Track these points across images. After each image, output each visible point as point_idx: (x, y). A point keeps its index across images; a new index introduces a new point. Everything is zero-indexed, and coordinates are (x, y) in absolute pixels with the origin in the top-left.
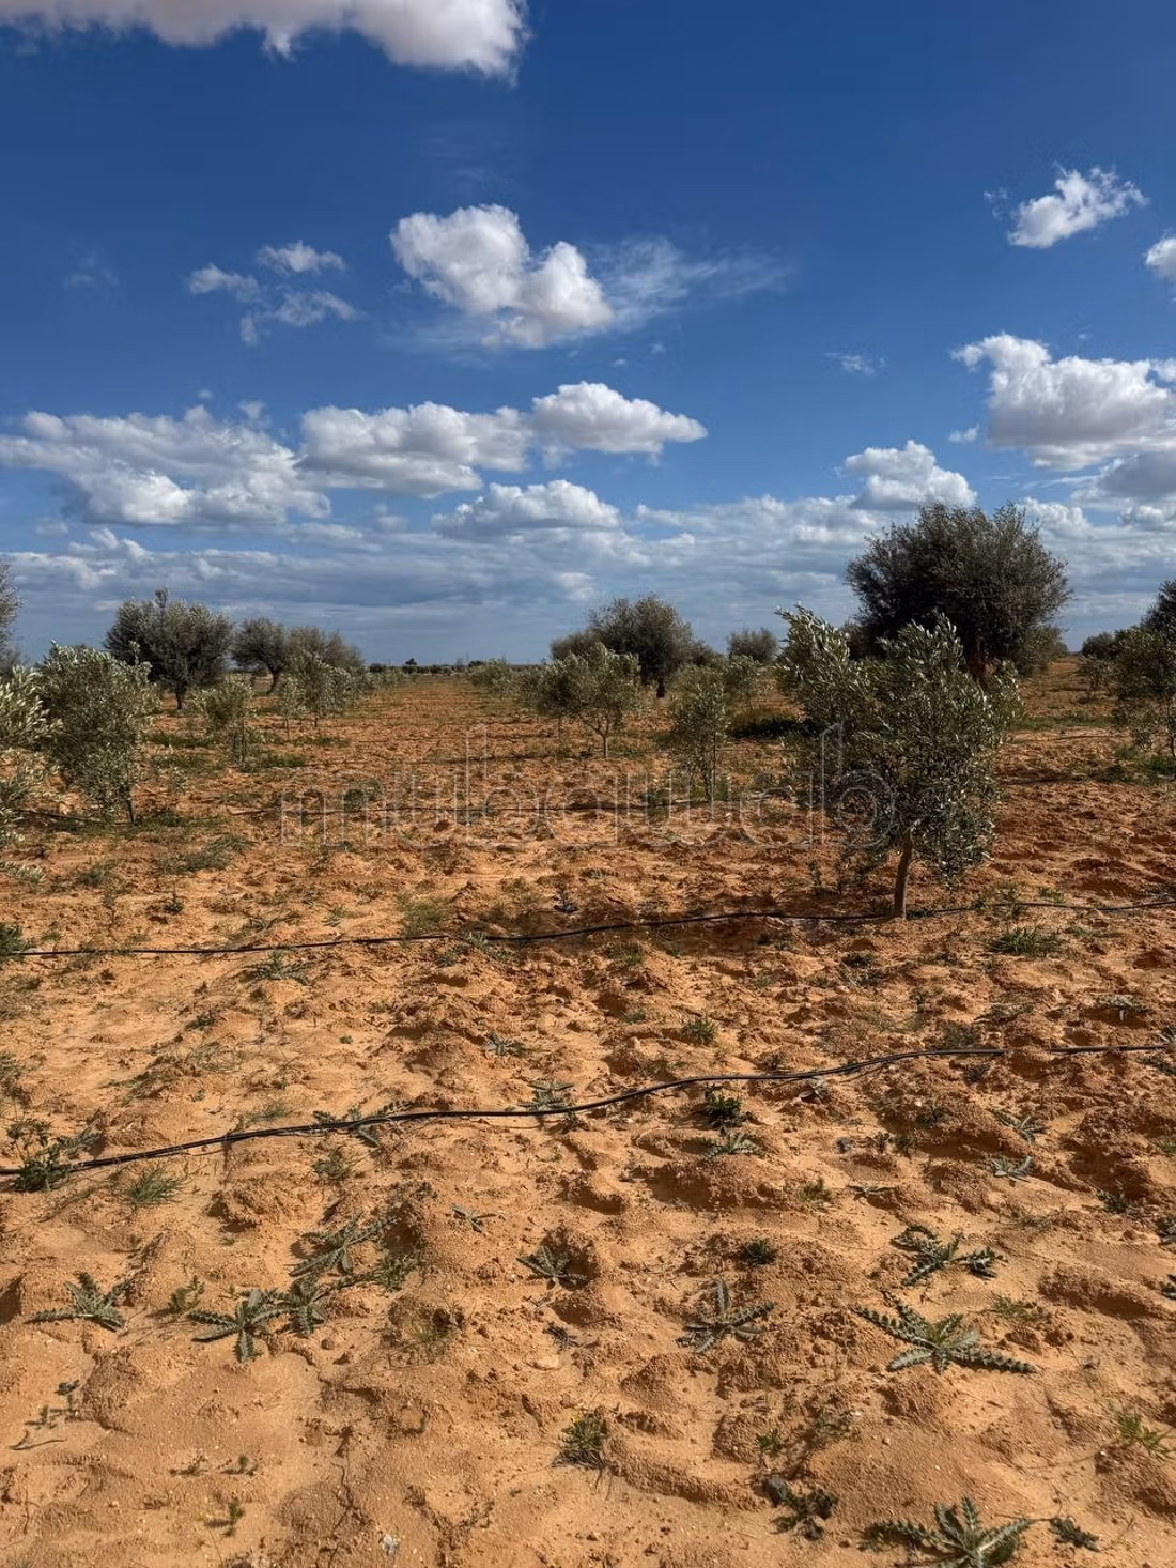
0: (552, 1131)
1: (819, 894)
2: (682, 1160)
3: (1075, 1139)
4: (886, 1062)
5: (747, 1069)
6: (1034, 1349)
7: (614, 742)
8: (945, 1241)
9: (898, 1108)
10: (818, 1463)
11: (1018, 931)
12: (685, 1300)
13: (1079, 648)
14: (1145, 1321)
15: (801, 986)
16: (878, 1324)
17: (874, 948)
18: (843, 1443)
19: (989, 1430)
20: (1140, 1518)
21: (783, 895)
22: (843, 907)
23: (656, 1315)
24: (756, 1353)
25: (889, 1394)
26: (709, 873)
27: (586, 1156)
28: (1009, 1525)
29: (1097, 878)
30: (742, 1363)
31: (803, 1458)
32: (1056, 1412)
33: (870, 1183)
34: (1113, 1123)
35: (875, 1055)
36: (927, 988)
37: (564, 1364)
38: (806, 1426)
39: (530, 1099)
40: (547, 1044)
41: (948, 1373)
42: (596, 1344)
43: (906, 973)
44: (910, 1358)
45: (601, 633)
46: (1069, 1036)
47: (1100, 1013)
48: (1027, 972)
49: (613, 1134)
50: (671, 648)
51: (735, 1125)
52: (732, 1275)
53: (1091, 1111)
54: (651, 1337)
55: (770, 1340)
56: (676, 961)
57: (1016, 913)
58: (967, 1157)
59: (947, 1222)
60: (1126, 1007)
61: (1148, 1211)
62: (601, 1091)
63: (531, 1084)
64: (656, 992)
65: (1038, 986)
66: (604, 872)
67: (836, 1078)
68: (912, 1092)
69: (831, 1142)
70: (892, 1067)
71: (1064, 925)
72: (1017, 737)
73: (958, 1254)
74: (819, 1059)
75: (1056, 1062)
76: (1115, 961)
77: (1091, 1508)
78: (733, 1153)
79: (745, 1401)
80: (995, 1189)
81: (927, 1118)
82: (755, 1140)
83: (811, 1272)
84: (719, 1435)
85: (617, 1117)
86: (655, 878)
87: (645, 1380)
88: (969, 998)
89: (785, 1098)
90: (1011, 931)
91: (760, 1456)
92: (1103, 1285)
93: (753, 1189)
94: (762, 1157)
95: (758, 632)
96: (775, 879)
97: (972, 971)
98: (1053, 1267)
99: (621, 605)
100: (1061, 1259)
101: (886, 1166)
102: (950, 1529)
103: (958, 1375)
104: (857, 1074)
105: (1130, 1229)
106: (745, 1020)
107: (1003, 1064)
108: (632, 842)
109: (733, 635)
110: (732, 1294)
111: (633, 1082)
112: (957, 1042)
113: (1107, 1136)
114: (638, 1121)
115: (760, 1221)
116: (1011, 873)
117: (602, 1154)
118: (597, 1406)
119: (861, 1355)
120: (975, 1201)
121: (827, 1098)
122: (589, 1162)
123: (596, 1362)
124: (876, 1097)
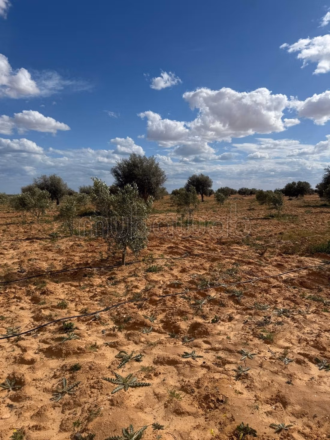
0: (12, 342)
1: (102, 260)
2: (54, 344)
3: (164, 320)
4: (116, 306)
5: (77, 314)
6: (151, 379)
7: (42, 218)
8: (129, 353)
9: (119, 318)
10: (90, 426)
11: (153, 266)
12: (53, 386)
13: (171, 193)
14: (178, 365)
15: (95, 287)
16: (109, 381)
17: (116, 274)
18: (98, 418)
19: (138, 404)
20: (174, 418)
21: (92, 262)
22: (109, 263)
23: (44, 393)
24: (73, 398)
25: (111, 400)
26: (69, 257)
27: (23, 348)
28: (142, 429)
29: (172, 251)
30: (69, 402)
31: (86, 425)
32: (155, 395)
33: (110, 341)
34: (172, 314)
35: (114, 304)
36: (129, 284)
37: (11, 416)
38: (88, 416)
39: (5, 333)
40: (13, 315)
41: (128, 391)
42: (23, 406)
43: (124, 280)
44: (118, 389)
45: (38, 185)
46: (163, 292)
47: (172, 286)
48: (154, 277)
49: (33, 340)
50: (61, 191)
51: (72, 331)
52: (68, 375)
53: (168, 312)
54: (41, 400)
55: (78, 393)
56: (57, 285)
57: (153, 261)
58: (136, 329)
59: (131, 348)
60: (177, 283)
61: (180, 336)
62: (30, 327)
63: (6, 328)
64: (50, 294)
65: (157, 280)
66: (35, 259)
67: (103, 313)
68: (123, 313)
69: (100, 331)
70: (118, 307)
71: (164, 263)
72: (156, 215)
73: (133, 357)
74: (98, 308)
75: (160, 300)
76: (175, 272)
77: (163, 418)
78: (70, 339)
79: (70, 413)
80: (143, 337)
81: (126, 320)
82: (78, 335)
83: (91, 370)
84: (61, 425)
85: (35, 335)
86: (52, 260)
87: (39, 414)
88: (140, 285)
89: (88, 321)
90: (151, 266)
91: (74, 428)
92: (168, 358)
93: (76, 349)
94: (79, 339)
95: (88, 186)
96: (90, 257)
97: (141, 278)
98: (156, 356)
99: (44, 177)
100: (159, 353)
101: (115, 336)
102: (125, 434)
103: (131, 390)
104: (109, 311)
105: (175, 342)
106: (77, 300)
107: (147, 302)
108: (45, 249)
109: (80, 187)
110: (67, 382)
111: (41, 323)
112: (136, 298)
113: (171, 318)
114: (42, 335)
115: (77, 358)
116: (152, 251)
117: (28, 347)
118: (22, 426)
119: (104, 391)
120: (138, 341)
121: (100, 319)
122: (24, 350)
123: (22, 412)
124: (113, 316)
